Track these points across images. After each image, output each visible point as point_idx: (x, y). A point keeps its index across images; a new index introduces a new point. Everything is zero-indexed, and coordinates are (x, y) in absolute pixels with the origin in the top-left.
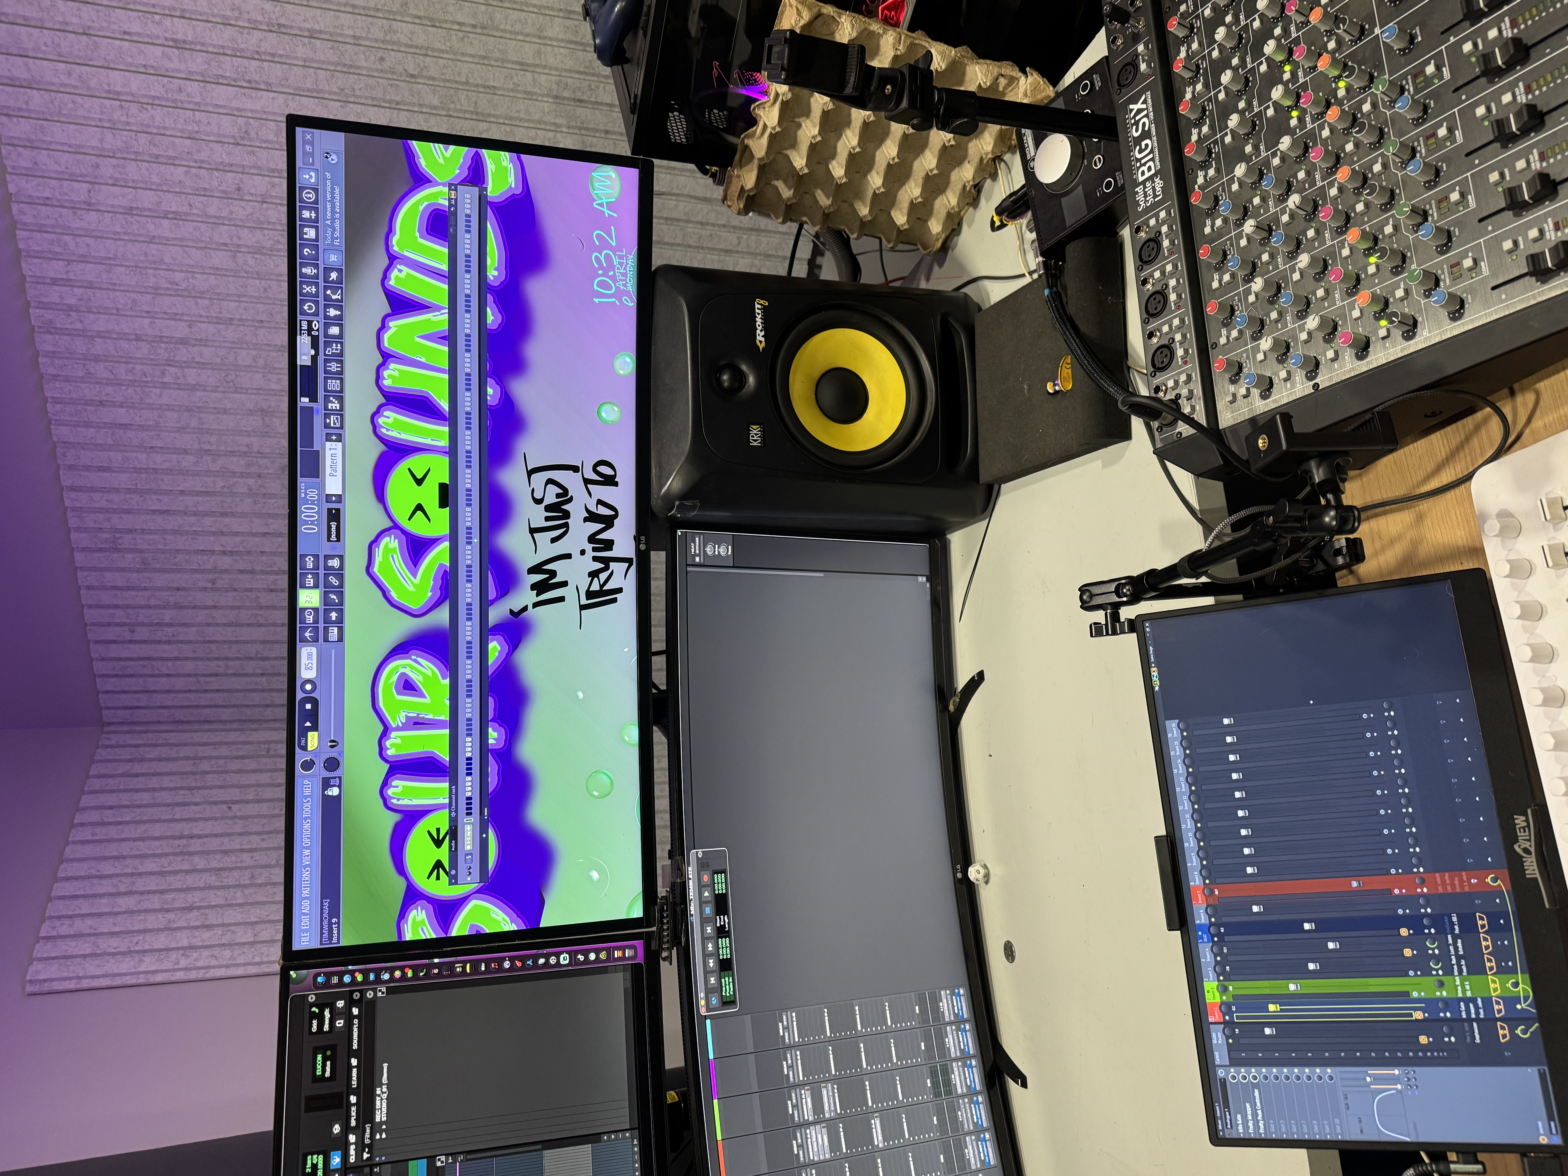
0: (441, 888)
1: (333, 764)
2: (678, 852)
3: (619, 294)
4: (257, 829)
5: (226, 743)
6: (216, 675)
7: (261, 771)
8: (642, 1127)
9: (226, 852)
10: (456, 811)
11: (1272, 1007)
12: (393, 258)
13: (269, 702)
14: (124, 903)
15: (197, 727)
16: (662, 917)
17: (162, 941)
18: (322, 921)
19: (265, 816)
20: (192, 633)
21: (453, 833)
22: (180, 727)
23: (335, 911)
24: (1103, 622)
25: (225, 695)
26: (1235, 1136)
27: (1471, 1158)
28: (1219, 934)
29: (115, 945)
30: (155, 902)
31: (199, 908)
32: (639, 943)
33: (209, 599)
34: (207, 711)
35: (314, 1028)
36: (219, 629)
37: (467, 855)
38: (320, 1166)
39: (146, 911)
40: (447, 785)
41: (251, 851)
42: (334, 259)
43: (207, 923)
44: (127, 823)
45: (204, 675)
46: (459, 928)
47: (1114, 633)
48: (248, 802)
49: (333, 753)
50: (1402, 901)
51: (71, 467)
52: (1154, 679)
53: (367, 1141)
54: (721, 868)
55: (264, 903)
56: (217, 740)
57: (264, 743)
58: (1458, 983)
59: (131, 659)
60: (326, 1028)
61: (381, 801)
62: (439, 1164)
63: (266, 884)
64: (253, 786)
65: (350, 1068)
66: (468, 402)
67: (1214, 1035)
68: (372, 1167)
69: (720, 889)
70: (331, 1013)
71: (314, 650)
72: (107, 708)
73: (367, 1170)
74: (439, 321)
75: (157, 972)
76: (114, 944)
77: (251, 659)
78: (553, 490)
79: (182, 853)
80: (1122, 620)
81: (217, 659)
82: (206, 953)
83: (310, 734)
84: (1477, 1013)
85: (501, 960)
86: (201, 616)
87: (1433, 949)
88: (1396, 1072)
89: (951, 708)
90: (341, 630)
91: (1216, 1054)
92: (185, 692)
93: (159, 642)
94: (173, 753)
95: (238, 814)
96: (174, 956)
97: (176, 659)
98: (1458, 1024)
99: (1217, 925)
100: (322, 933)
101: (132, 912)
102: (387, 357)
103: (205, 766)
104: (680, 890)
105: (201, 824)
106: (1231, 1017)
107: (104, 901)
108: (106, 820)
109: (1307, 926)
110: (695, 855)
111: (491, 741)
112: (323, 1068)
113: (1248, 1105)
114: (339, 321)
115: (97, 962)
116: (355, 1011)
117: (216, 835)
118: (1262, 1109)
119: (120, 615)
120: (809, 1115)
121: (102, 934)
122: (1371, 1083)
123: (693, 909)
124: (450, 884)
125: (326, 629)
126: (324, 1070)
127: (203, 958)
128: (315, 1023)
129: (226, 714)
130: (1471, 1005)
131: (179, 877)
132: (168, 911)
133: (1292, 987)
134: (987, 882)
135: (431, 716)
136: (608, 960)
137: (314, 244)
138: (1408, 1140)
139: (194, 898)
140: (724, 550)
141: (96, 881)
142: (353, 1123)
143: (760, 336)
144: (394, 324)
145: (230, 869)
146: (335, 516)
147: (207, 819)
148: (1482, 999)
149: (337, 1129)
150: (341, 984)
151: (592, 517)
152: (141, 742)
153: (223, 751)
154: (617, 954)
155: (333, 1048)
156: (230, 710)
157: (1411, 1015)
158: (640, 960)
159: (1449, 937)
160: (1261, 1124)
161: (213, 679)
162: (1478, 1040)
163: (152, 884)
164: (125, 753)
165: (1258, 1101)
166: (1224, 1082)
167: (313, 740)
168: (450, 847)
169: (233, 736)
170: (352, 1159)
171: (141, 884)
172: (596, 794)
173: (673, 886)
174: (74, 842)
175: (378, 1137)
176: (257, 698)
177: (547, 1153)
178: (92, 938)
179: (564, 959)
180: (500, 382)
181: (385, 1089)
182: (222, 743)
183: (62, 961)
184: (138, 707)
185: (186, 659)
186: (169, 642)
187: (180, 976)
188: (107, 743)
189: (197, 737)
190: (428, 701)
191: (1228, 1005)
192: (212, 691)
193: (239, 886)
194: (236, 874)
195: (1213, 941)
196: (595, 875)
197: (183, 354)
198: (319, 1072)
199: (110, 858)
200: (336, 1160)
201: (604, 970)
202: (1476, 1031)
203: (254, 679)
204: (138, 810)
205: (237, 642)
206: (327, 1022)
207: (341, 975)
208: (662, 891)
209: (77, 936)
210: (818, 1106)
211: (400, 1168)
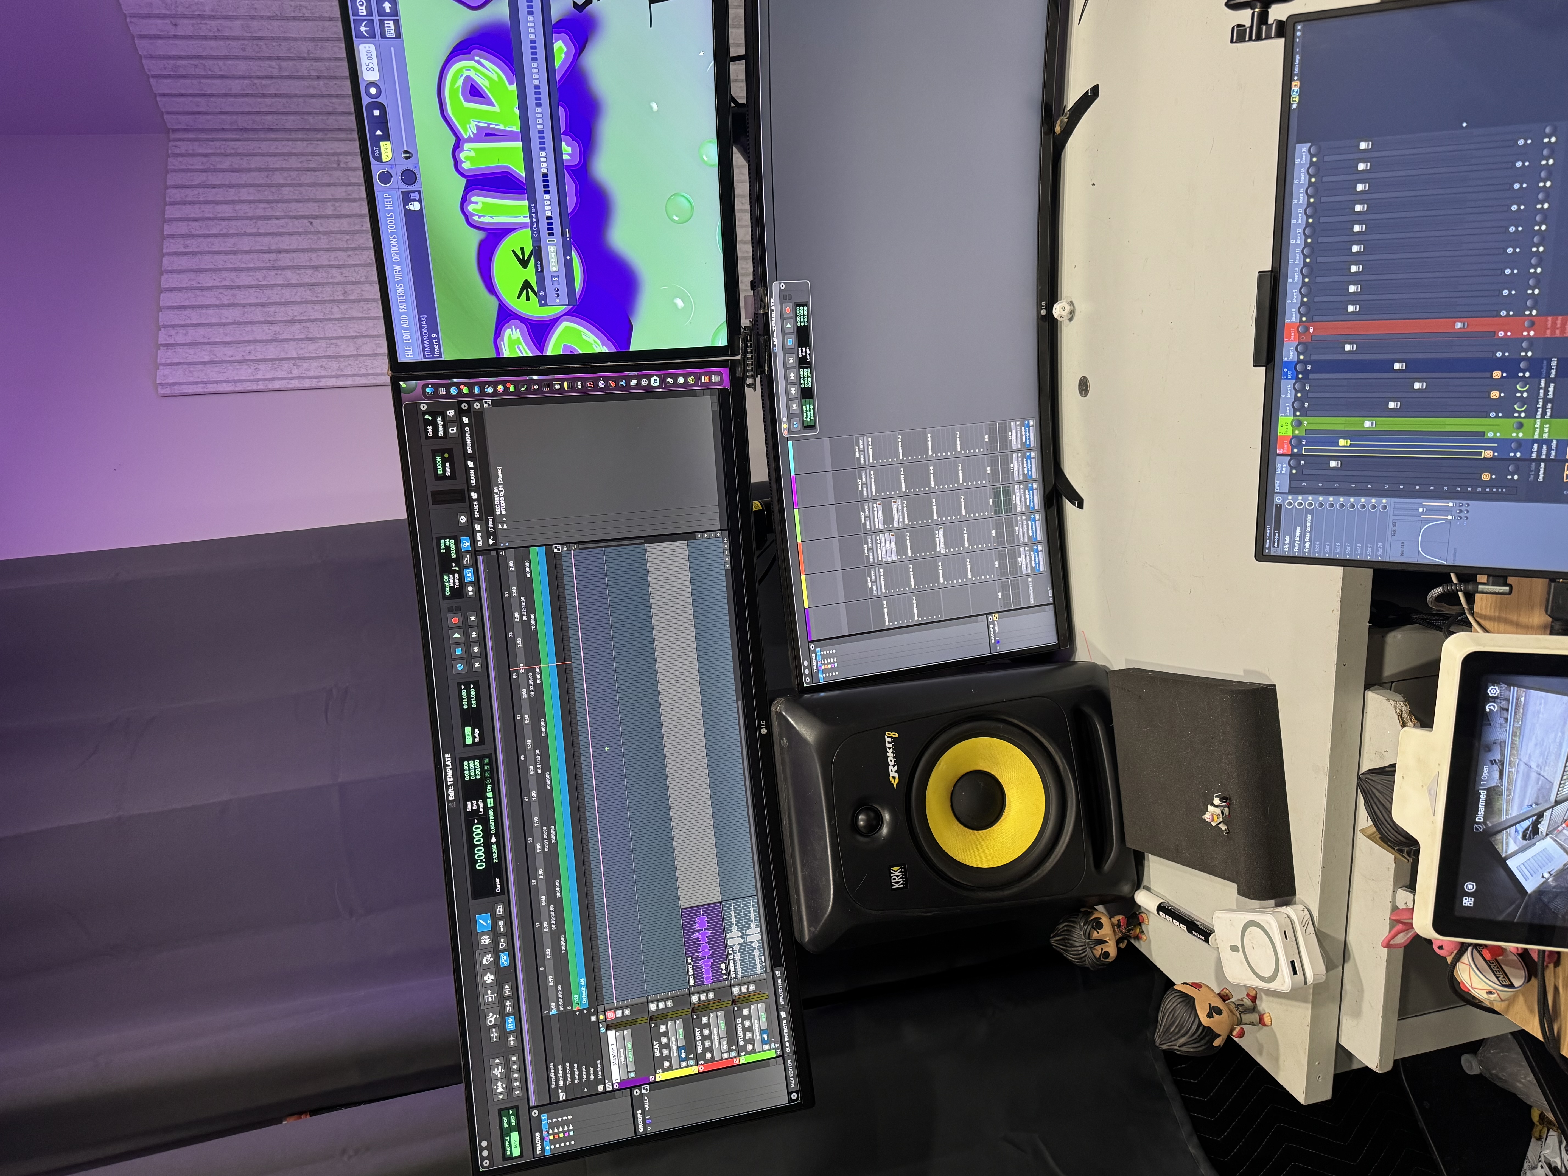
0: (531, 308)
1: (410, 177)
2: (760, 282)
4: (342, 244)
5: (295, 154)
6: (271, 77)
7: (334, 185)
8: (731, 528)
9: (316, 268)
10: (538, 231)
11: (1342, 442)
13: (330, 110)
14: (230, 314)
15: (262, 135)
16: (746, 347)
17: (272, 351)
18: (422, 336)
19: (347, 232)
20: (237, 28)
21: (537, 253)
22: (246, 136)
23: (433, 327)
24: (1248, 24)
25: (284, 100)
26: (1280, 553)
27: (1501, 580)
28: (1305, 373)
29: (230, 353)
30: (258, 314)
31: (300, 321)
32: (725, 370)
34: (269, 117)
35: (430, 434)
36: (264, 23)
37: (553, 276)
38: (453, 547)
39: (252, 323)
40: (526, 203)
41: (339, 267)
43: (311, 336)
44: (215, 235)
45: (259, 77)
46: (554, 348)
47: (1259, 38)
48: (328, 217)
49: (408, 165)
50: (1504, 344)
52: (1294, 94)
53: (491, 530)
54: (804, 300)
55: (361, 319)
56: (285, 150)
57: (334, 154)
58: (1538, 425)
59: (180, 58)
60: (441, 434)
61: (463, 218)
62: (556, 551)
63: (359, 301)
64: (330, 200)
65: (467, 469)
67: (1279, 466)
68: (498, 550)
69: (802, 321)
70: (443, 420)
71: (372, 48)
72: (169, 113)
73: (494, 553)
75: (273, 379)
76: (228, 352)
77: (304, 59)
79: (274, 268)
80: (1270, 21)
81: (270, 58)
82: (315, 364)
83: (382, 144)
84: (1548, 453)
85: (595, 381)
87: (1522, 392)
88: (1451, 504)
89: (1058, 129)
90: (397, 24)
91: (1278, 483)
92: (243, 96)
93: (205, 38)
94: (244, 163)
95: (321, 229)
96: (286, 365)
97: (226, 58)
98: (1526, 464)
99: (1305, 363)
100: (424, 348)
101: (239, 323)
103: (278, 178)
104: (762, 321)
105: (286, 239)
106: (1300, 450)
107: (211, 311)
108: (194, 232)
109: (1397, 366)
110: (776, 287)
111: (565, 157)
112: (444, 468)
113: (1298, 528)
115: (217, 369)
116: (466, 420)
117: (303, 251)
118: (1311, 533)
119: (158, 5)
120: (879, 525)
121: (215, 343)
122: (1422, 513)
123: (776, 339)
124: (541, 305)
125: (381, 22)
126: (444, 470)
127: (313, 369)
128: (430, 429)
129: (290, 122)
130: (1545, 447)
131: (275, 290)
132: (272, 323)
133: (1367, 424)
134: (1071, 320)
135: (501, 127)
136: (696, 384)
138: (1445, 563)
139: (294, 312)
141: (199, 293)
142: (477, 515)
145: (323, 285)
147: (291, 234)
148: (1558, 441)
149: (463, 519)
150: (448, 395)
152: (210, 151)
153: (294, 162)
154: (704, 379)
155: (450, 451)
156: (292, 118)
157: (1481, 454)
158: (727, 385)
159: (1543, 381)
160: (1307, 545)
161: (268, 82)
162: (1541, 479)
163: (252, 297)
164: (197, 163)
165: (1308, 525)
166: (1279, 508)
167: (386, 149)
168: (537, 268)
169: (300, 147)
170: (480, 544)
171: (241, 297)
172: (676, 218)
173: (756, 317)
174: (169, 254)
175: (500, 527)
176: (317, 104)
177: (649, 547)
178: (208, 347)
179: (655, 381)
181: (501, 489)
182: (290, 154)
183: (185, 367)
184: (199, 113)
185: (237, 58)
186: (215, 38)
187: (295, 383)
188: (178, 151)
189: (264, 147)
190: (496, 109)
191: (1299, 439)
192: (270, 96)
193: (334, 301)
194: (328, 289)
195: (1297, 378)
196: (679, 303)
198: (440, 472)
199: (207, 270)
200: (466, 544)
201: (693, 393)
202: (1542, 470)
203: (310, 82)
204: (224, 223)
205: (286, 39)
206: (441, 428)
207: (448, 387)
208: (745, 322)
209: (193, 344)
210: (888, 517)
211: (522, 553)
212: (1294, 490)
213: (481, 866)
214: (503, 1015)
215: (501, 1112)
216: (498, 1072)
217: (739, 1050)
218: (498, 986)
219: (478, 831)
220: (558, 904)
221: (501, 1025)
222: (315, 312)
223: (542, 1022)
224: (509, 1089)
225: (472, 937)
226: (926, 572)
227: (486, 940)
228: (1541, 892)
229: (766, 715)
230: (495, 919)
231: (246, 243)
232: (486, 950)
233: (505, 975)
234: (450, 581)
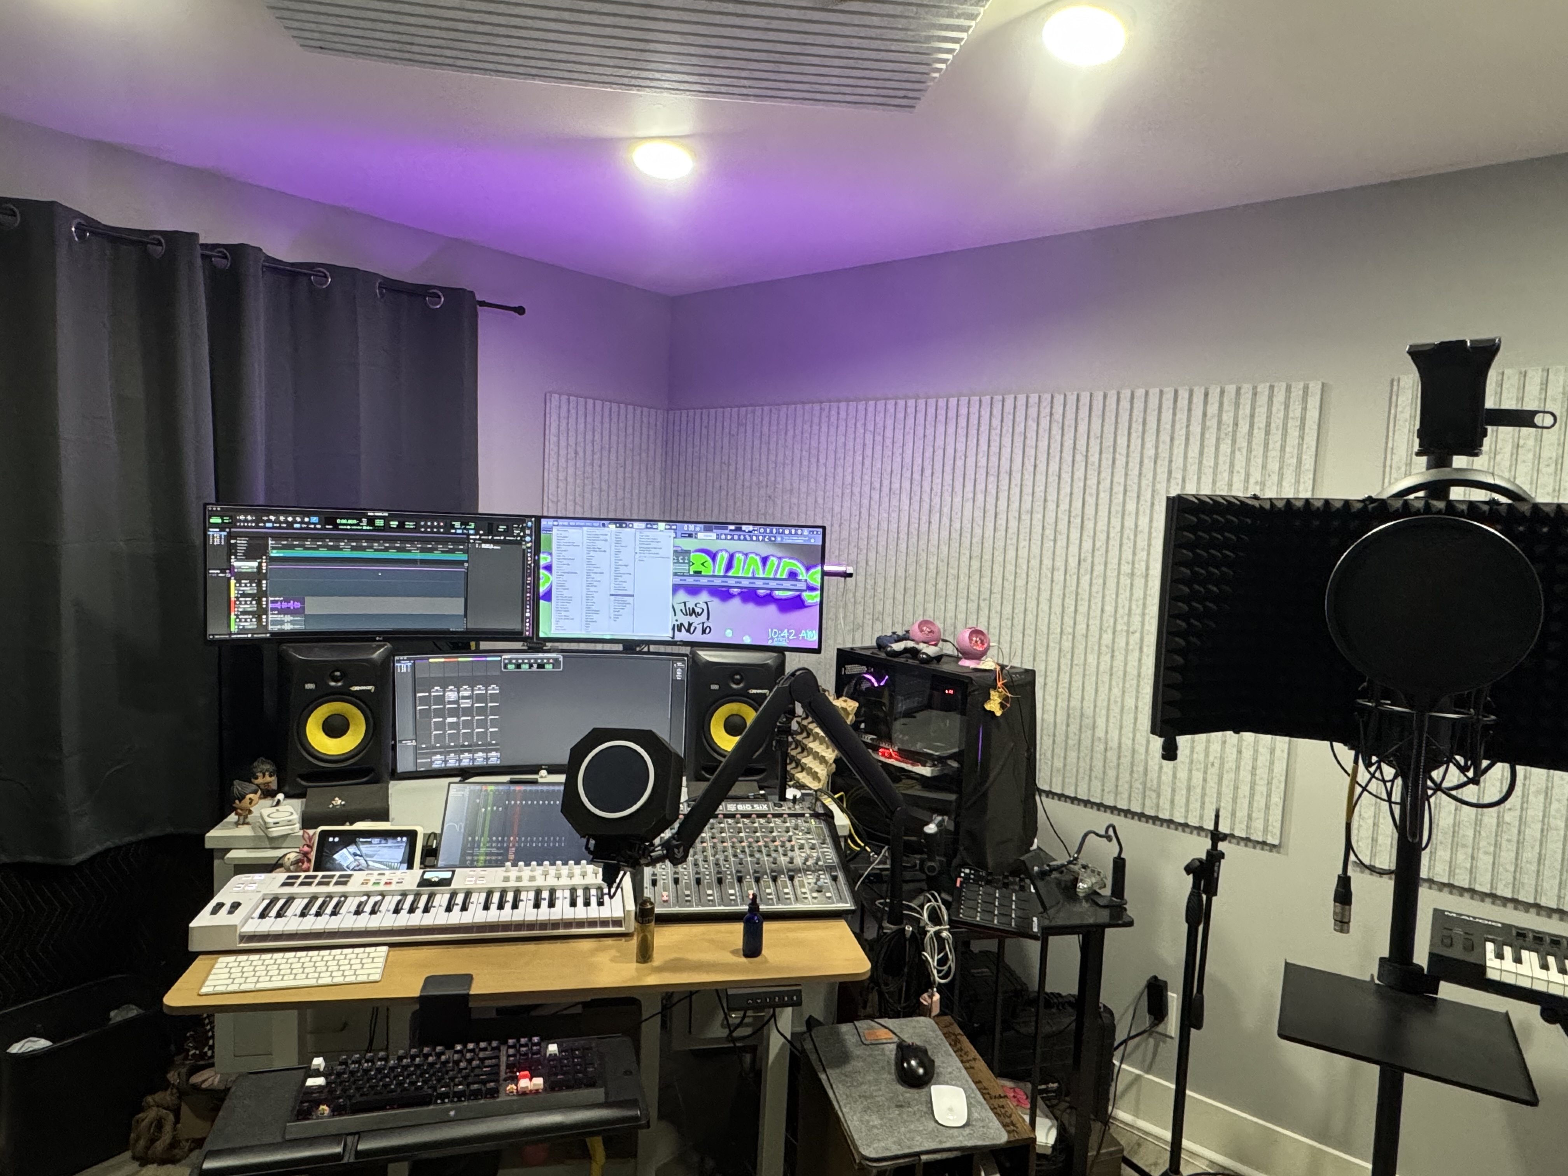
2: (562, 651)
3: (772, 639)
8: (467, 632)
9: (600, 466)
12: (780, 559)
14: (581, 427)
16: (539, 644)
17: (563, 443)
20: (704, 451)
29: (563, 425)
30: (581, 440)
31: (576, 457)
32: (530, 635)
33: (718, 460)
38: (471, 527)
39: (577, 437)
42: (779, 539)
46: (542, 573)
51: (771, 411)
53: (476, 541)
54: (554, 667)
60: (514, 529)
62: (465, 564)
65: (501, 536)
66: (731, 582)
68: (468, 543)
69: (547, 666)
70: (519, 531)
72: (673, 414)
73: (467, 541)
74: (760, 574)
75: (550, 442)
78: (700, 611)
79: (602, 448)
85: (530, 587)
86: (711, 457)
87: (495, 845)
93: (701, 438)
96: (556, 448)
97: (693, 444)
98: (473, 848)
99: (510, 792)
101: (577, 431)
102: (746, 555)
103: (644, 455)
104: (548, 651)
105: (615, 455)
106: (483, 792)
110: (560, 657)
114: (758, 540)
115: (556, 418)
116: (519, 538)
119: (712, 422)
120: (462, 693)
121: (568, 420)
123: (540, 655)
127: (553, 460)
128: (516, 526)
129: (669, 462)
131: (591, 448)
132: (576, 445)
133: (489, 808)
136: (526, 623)
137: (783, 533)
139: (581, 454)
140: (679, 676)
141: (592, 416)
142: (482, 537)
143: (754, 691)
144: (758, 558)
146: (690, 536)
148: (479, 855)
149: (481, 532)
151: (690, 625)
154: (527, 627)
155: (507, 531)
157: (477, 836)
158: (524, 635)
163: (589, 437)
164: (652, 421)
170: (471, 537)
171: (589, 433)
173: (550, 648)
175: (477, 545)
177: (463, 600)
178: (567, 416)
179: (528, 609)
180: (739, 594)
181: (492, 547)
183: (558, 406)
184: (673, 426)
185: (693, 448)
187: (547, 451)
188: (658, 414)
191: (487, 791)
193: (584, 473)
194: (590, 471)
195: (505, 790)
197: (814, 460)
198: (500, 526)
199: (602, 420)
200: (472, 532)
204: (624, 429)
206: (516, 529)
208: (548, 644)
209: (569, 411)
210: (464, 698)
211: (465, 551)
212: (471, 791)
213: (339, 521)
214: (273, 523)
215: (231, 517)
216: (249, 518)
217: (237, 616)
218: (286, 522)
219: (355, 522)
220: (317, 549)
221: (269, 521)
222: (580, 464)
223: (265, 537)
224: (240, 521)
225: (309, 514)
226: (440, 713)
227: (306, 520)
228: (334, 860)
229: (385, 640)
230: (315, 524)
231: (614, 438)
232: (303, 519)
233: (290, 525)
234: (457, 524)
